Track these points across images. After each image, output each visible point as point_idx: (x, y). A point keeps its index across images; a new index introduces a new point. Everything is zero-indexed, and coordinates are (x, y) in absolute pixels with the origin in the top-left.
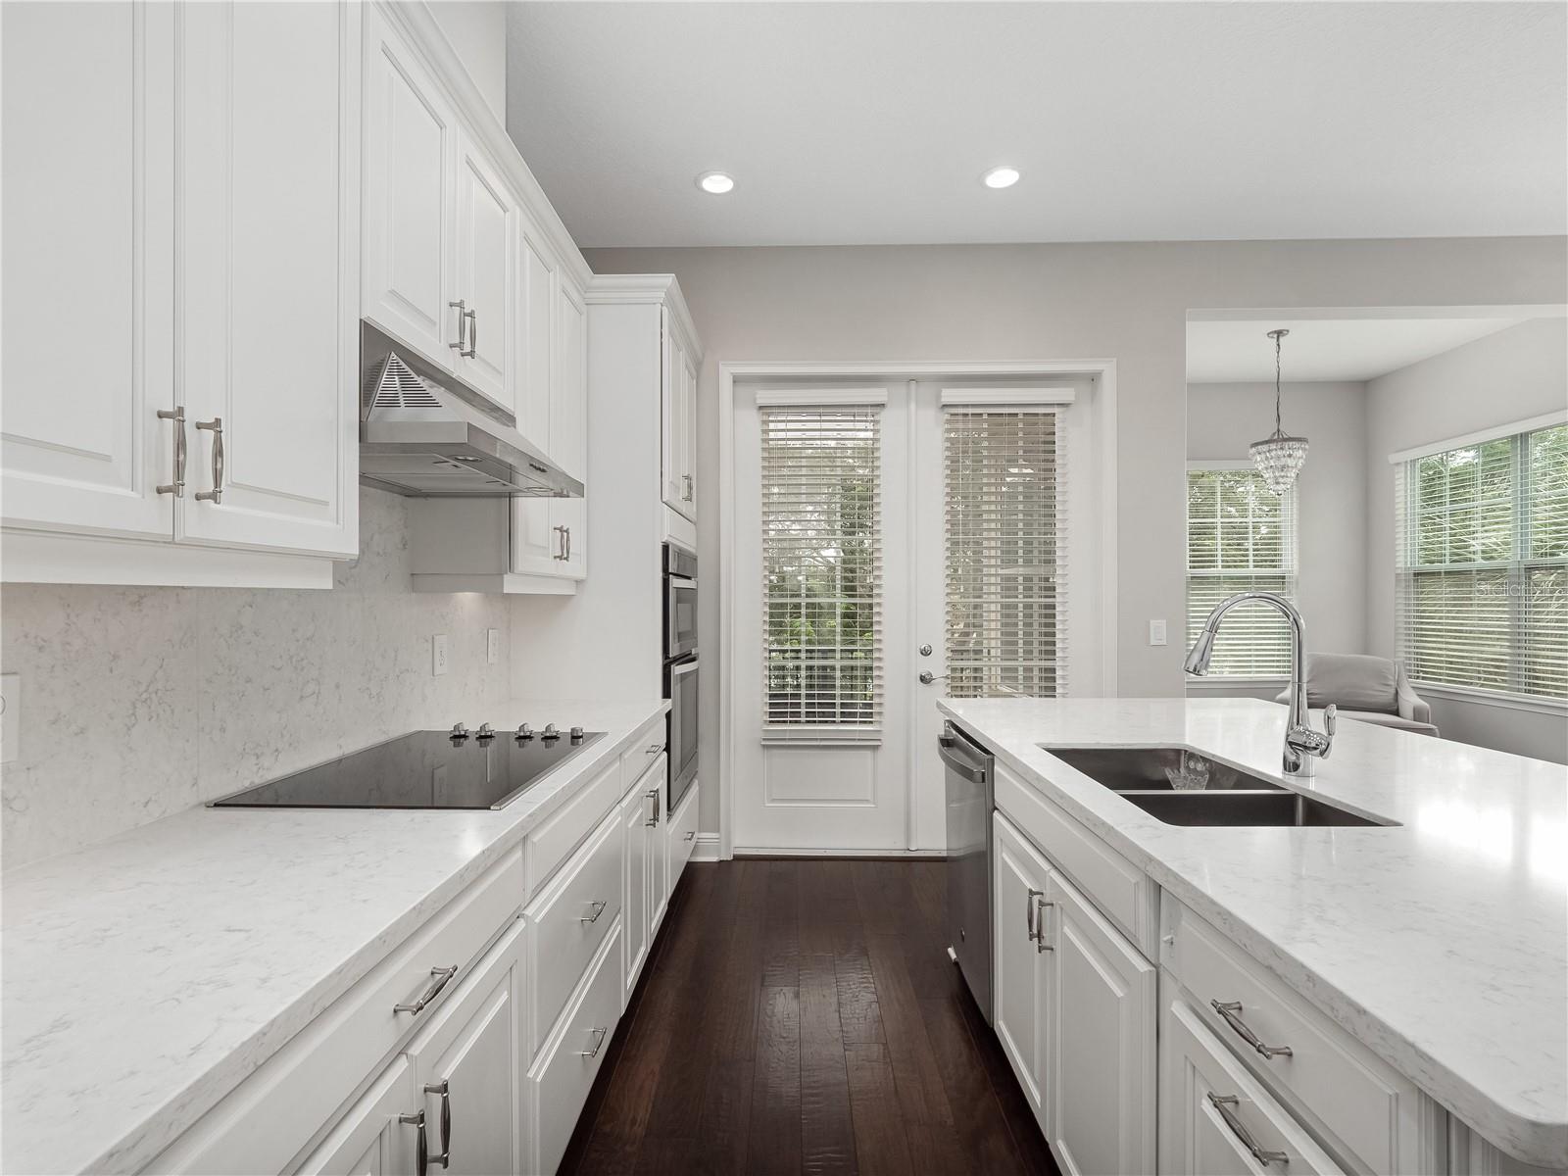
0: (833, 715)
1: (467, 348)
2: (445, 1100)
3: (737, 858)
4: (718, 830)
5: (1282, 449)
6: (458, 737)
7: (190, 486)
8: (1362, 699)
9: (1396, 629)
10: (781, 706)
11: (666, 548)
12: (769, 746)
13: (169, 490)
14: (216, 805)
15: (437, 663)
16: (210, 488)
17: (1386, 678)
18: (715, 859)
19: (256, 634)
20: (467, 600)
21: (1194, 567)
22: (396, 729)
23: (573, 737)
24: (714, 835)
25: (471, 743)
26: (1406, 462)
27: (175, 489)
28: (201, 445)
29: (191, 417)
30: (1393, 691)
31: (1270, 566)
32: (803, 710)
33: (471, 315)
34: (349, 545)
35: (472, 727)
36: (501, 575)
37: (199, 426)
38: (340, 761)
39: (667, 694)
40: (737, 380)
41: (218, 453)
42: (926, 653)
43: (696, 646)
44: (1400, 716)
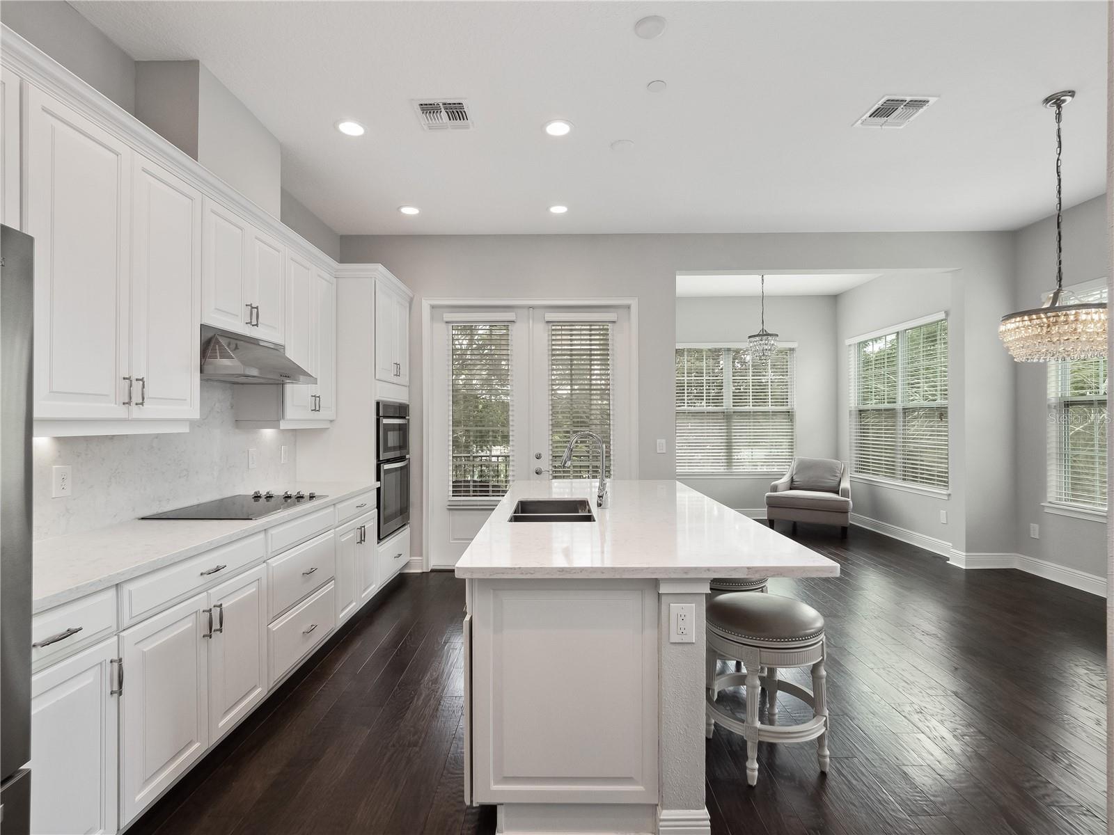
0: (488, 491)
1: (254, 322)
2: (221, 609)
3: (432, 571)
4: (421, 555)
5: (761, 340)
6: (257, 497)
7: (134, 400)
8: (819, 484)
9: (850, 443)
10: (459, 488)
11: (378, 404)
12: (452, 508)
13: (127, 403)
14: (142, 519)
15: (250, 462)
16: (141, 401)
17: (836, 472)
18: (419, 571)
19: (159, 449)
20: (268, 433)
21: (735, 406)
22: (228, 493)
23: (311, 497)
24: (420, 558)
25: (262, 500)
26: (855, 344)
27: (129, 403)
28: (137, 386)
29: (133, 378)
30: (838, 479)
31: (781, 405)
32: (472, 489)
33: (257, 308)
34: (196, 415)
35: (263, 493)
36: (278, 421)
37: (137, 380)
38: (198, 505)
39: (378, 479)
40: (433, 307)
41: (143, 387)
42: (538, 457)
43: (408, 454)
44: (838, 494)
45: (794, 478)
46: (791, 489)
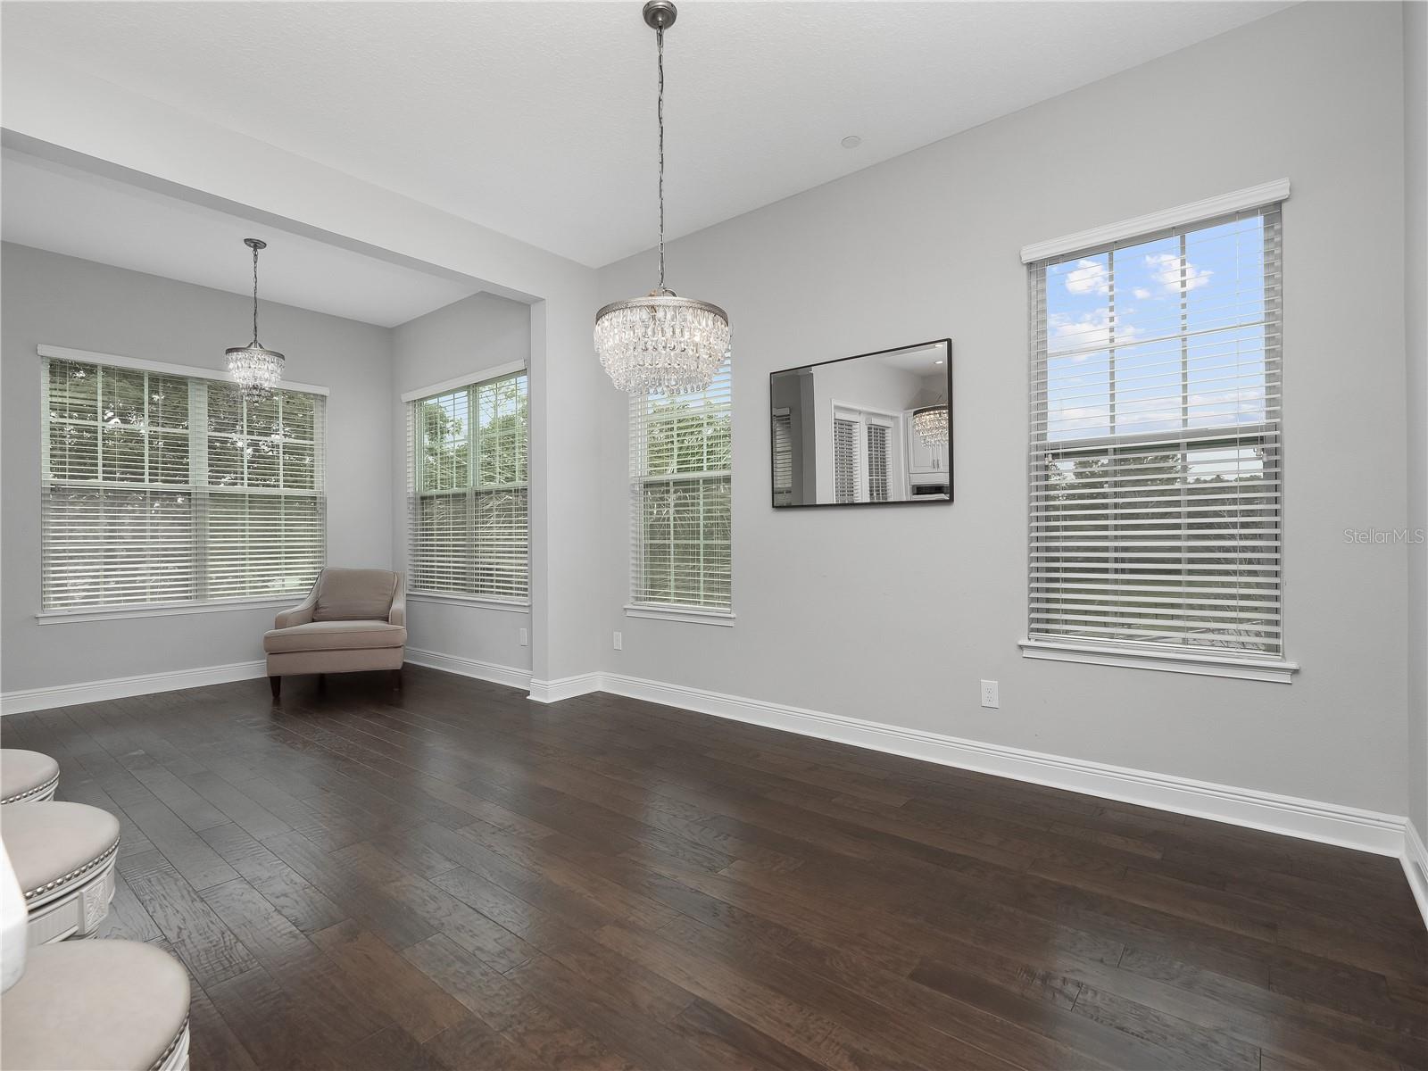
8: (361, 609)
9: (409, 545)
17: (385, 588)
21: (214, 483)
26: (415, 402)
31: (302, 487)
44: (388, 621)
45: (320, 602)
46: (313, 621)
